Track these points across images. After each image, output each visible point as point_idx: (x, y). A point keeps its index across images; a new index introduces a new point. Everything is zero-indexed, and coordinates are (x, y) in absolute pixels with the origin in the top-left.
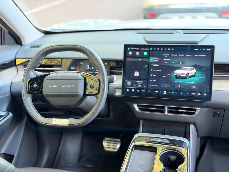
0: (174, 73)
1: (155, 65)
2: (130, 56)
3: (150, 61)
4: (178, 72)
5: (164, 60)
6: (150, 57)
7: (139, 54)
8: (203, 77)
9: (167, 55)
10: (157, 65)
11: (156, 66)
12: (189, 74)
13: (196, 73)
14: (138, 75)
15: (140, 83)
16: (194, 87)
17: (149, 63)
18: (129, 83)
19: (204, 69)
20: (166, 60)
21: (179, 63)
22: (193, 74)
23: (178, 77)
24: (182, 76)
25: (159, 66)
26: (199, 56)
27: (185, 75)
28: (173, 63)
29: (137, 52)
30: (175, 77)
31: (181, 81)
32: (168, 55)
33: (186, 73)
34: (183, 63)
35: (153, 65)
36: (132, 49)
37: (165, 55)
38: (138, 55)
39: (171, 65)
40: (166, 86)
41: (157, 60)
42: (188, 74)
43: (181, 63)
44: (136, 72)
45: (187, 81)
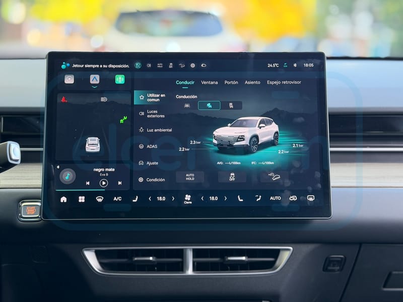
0: (211, 135)
1: (153, 114)
2: (69, 89)
3: (135, 104)
4: (225, 132)
5: (180, 97)
6: (135, 91)
7: (98, 82)
8: (299, 144)
10: (157, 114)
11: (154, 116)
12: (256, 137)
13: (277, 133)
14: (97, 149)
15: (105, 172)
16: (276, 178)
17: (132, 110)
18: (68, 176)
19: (300, 120)
20: (185, 97)
21: (225, 106)
22: (270, 137)
23: (227, 148)
24: (236, 144)
25: (164, 116)
26: (284, 82)
27: (246, 142)
28: (209, 105)
29: (92, 77)
30: (216, 148)
31: (236, 161)
33: (248, 136)
34: (238, 106)
35: (146, 114)
36: (75, 66)
37: (181, 83)
38: (95, 85)
39: (200, 111)
40: (190, 177)
41: (158, 100)
42: (254, 139)
43: (231, 105)
44: (89, 138)
45: (254, 160)
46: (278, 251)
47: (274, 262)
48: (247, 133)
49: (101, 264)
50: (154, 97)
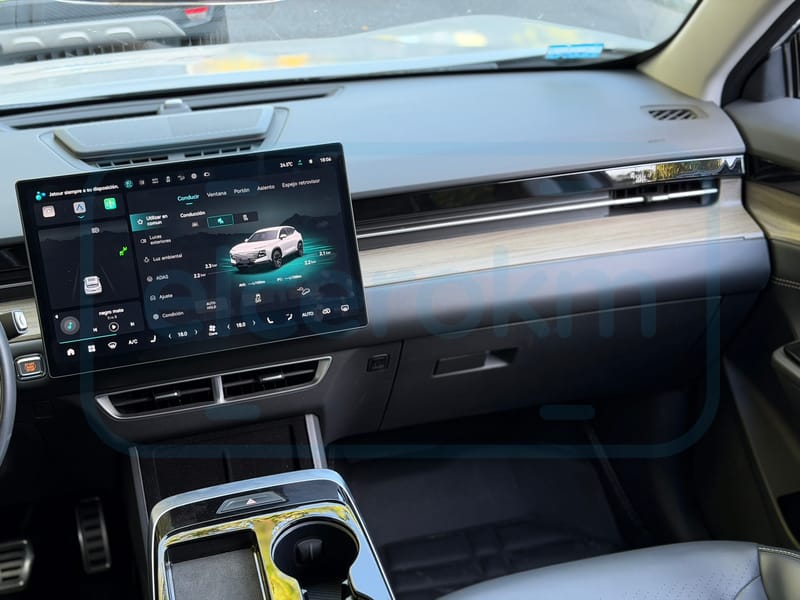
0: (228, 255)
1: (157, 240)
2: (50, 224)
3: (133, 230)
4: (243, 250)
5: (185, 216)
6: (131, 216)
8: (325, 252)
9: (189, 198)
10: (163, 239)
11: (159, 242)
12: (278, 249)
13: (300, 242)
14: (98, 289)
15: (113, 315)
16: (305, 292)
17: (132, 238)
18: (69, 325)
19: (324, 224)
20: (191, 215)
21: (239, 219)
22: (294, 248)
23: (247, 267)
24: (257, 261)
25: (169, 241)
26: (302, 183)
27: (268, 258)
28: (220, 221)
29: (76, 205)
30: (236, 269)
31: (259, 280)
32: (193, 197)
33: (269, 251)
34: (253, 217)
35: (149, 241)
36: (52, 195)
37: (183, 199)
39: (211, 229)
40: (211, 305)
41: (160, 222)
42: (277, 253)
43: (245, 218)
44: (87, 279)
45: (279, 276)
46: (317, 362)
47: (313, 374)
48: (268, 246)
49: (116, 408)
50: (154, 220)
